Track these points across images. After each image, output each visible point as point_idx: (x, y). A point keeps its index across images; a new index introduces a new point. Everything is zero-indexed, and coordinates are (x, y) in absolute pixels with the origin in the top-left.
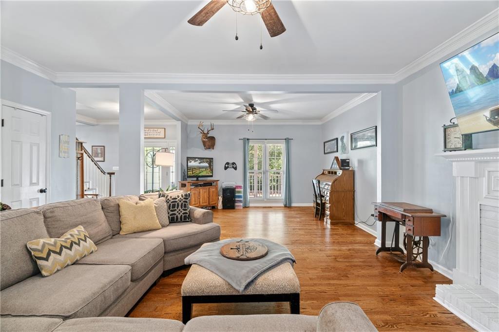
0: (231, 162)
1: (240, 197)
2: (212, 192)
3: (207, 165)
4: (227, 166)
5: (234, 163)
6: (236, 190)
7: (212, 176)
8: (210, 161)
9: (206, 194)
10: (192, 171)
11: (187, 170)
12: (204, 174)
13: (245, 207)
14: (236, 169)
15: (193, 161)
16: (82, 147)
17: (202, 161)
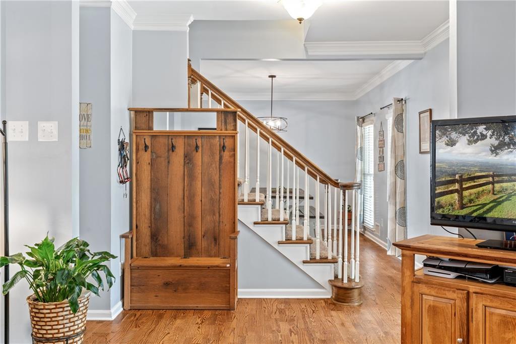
10: (460, 192)
15: (464, 139)
16: (235, 121)
17: (507, 139)
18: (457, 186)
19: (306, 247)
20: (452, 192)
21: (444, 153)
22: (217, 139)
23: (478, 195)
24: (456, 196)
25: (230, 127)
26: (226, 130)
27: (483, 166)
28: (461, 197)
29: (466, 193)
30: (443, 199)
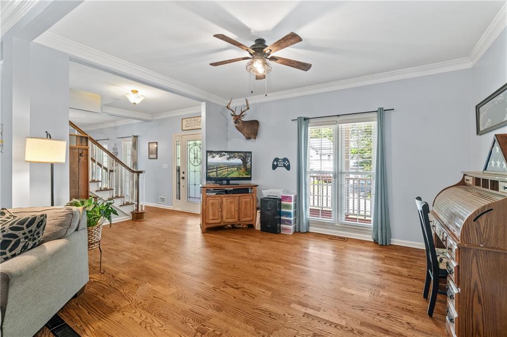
0: (281, 157)
1: (289, 214)
2: (243, 202)
3: (239, 161)
4: (275, 163)
5: (285, 160)
6: (282, 202)
7: (250, 179)
8: (246, 156)
9: (233, 206)
10: (216, 172)
11: (207, 169)
12: (235, 175)
13: (297, 232)
14: (288, 168)
15: (218, 156)
16: (87, 141)
17: (232, 156)
18: (215, 170)
19: (121, 200)
20: (213, 172)
21: (210, 160)
22: (77, 150)
23: (222, 172)
24: (215, 173)
25: (84, 144)
26: (82, 145)
27: (224, 164)
28: (217, 173)
29: (218, 172)
30: (210, 174)
